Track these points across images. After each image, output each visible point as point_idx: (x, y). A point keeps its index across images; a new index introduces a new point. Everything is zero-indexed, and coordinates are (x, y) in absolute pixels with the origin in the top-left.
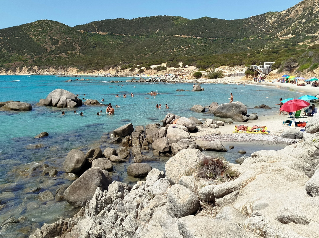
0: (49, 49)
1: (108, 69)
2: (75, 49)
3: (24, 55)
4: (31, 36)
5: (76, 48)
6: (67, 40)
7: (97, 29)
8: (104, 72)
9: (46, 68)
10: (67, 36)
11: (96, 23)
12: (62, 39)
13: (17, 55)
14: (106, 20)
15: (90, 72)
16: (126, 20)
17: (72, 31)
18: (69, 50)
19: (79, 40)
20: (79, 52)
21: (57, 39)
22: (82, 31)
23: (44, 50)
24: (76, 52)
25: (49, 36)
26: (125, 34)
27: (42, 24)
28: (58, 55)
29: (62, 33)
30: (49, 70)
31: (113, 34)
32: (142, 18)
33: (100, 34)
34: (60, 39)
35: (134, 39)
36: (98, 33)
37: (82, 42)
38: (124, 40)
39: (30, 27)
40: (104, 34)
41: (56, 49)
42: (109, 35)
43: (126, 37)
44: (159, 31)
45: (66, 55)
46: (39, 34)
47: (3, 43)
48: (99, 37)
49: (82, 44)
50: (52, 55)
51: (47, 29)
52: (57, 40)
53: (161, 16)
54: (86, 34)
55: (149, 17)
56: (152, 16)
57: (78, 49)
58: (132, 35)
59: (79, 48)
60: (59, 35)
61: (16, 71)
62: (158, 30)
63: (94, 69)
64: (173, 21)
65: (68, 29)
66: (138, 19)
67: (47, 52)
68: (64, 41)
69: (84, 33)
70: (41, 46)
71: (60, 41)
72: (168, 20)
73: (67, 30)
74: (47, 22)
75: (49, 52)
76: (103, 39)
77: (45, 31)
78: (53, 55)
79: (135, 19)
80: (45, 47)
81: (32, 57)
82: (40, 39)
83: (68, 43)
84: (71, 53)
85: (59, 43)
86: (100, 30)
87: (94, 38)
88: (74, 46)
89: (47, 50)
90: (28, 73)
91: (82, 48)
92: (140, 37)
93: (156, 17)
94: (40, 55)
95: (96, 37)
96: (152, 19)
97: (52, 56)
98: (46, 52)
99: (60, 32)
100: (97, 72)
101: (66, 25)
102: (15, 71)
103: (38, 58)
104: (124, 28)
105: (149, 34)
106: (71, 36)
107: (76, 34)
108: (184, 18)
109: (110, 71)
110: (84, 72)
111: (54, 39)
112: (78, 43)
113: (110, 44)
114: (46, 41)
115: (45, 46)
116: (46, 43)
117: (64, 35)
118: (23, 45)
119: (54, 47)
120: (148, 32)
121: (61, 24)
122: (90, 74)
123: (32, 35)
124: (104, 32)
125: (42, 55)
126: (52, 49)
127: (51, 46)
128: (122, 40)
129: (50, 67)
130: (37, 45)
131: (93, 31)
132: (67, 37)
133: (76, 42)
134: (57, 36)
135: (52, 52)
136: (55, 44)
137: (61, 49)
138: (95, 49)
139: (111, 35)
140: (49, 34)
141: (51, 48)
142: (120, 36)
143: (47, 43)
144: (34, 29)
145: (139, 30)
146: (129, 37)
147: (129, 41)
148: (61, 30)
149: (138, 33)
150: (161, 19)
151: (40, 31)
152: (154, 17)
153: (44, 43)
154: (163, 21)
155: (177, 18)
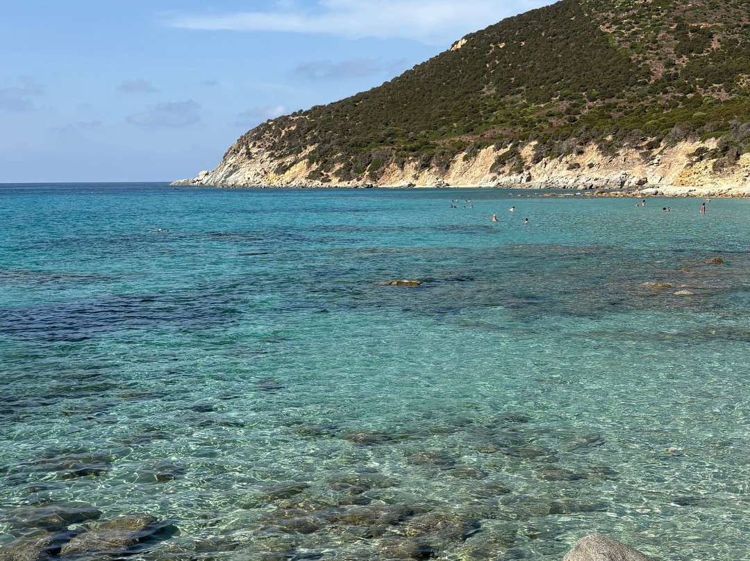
0: (659, 70)
3: (549, 100)
4: (603, 28)
9: (569, 152)
12: (730, 28)
13: (525, 101)
21: (707, 28)
23: (636, 76)
25: (676, 19)
28: (692, 91)
29: (734, 6)
30: (579, 160)
34: (718, 28)
41: (690, 68)
45: (728, 91)
46: (638, 18)
47: (498, 62)
50: (666, 92)
52: (703, 32)
61: (448, 167)
67: (645, 83)
68: (737, 36)
70: (630, 60)
71: (716, 37)
75: (657, 82)
78: (668, 97)
80: (648, 62)
81: (575, 106)
82: (635, 33)
85: (709, 46)
89: (648, 74)
90: (491, 176)
94: (611, 97)
97: (663, 98)
98: (640, 84)
102: (445, 167)
103: (599, 108)
110: (718, 168)
111: (696, 30)
114: (656, 42)
115: (646, 59)
116: (654, 46)
118: (560, 63)
119: (683, 62)
123: (607, 25)
125: (618, 98)
126: (672, 69)
127: (672, 56)
129: (585, 142)
130: (616, 58)
134: (711, 20)
135: (670, 80)
136: (691, 51)
137: (711, 65)
140: (676, 13)
141: (670, 64)
143: (659, 47)
153: (648, 47)
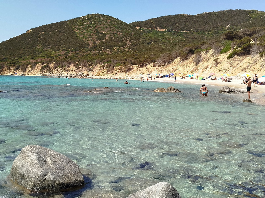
0: (92, 44)
1: (169, 61)
2: (124, 45)
3: (59, 51)
4: (75, 30)
5: (126, 44)
6: (117, 35)
7: (155, 26)
8: (156, 71)
9: (65, 66)
10: (118, 30)
11: (155, 20)
12: (111, 34)
13: (51, 50)
14: (165, 16)
15: (122, 71)
16: (189, 16)
17: (125, 26)
18: (116, 46)
19: (132, 35)
20: (129, 48)
22: (138, 28)
23: (85, 45)
24: (125, 48)
25: (96, 30)
26: (187, 31)
27: (91, 18)
28: (101, 51)
29: (112, 27)
30: (68, 69)
31: (174, 30)
32: (209, 13)
33: (158, 31)
34: (108, 33)
35: (199, 35)
36: (155, 29)
37: (134, 37)
38: (186, 36)
39: (78, 21)
40: (163, 30)
41: (100, 44)
42: (169, 31)
43: (189, 33)
44: (231, 26)
45: (111, 51)
46: (85, 28)
47: (42, 38)
48: (156, 34)
49: (134, 40)
50: (94, 51)
51: (96, 23)
52: (104, 34)
53: (232, 10)
54: (142, 31)
55: (216, 12)
56: (221, 11)
57: (128, 44)
58: (196, 31)
59: (130, 43)
60: (109, 29)
62: (229, 25)
63: (132, 64)
64: (249, 14)
65: (121, 24)
66: (204, 15)
67: (88, 48)
68: (113, 36)
69: (140, 29)
70: (83, 41)
71: (107, 36)
72: (241, 13)
73: (119, 25)
74: (98, 16)
75: (91, 48)
76: (161, 35)
77: (93, 24)
79: (200, 14)
80: (88, 41)
81: (67, 53)
82: (84, 33)
83: (117, 37)
84: (118, 49)
85: (106, 38)
86: (158, 27)
87: (151, 34)
88: (124, 41)
89: (88, 45)
90: (40, 73)
91: (133, 44)
92: (206, 33)
93: (226, 12)
94: (78, 51)
95: (153, 34)
96: (221, 14)
98: (86, 48)
99: (110, 26)
100: (138, 72)
101: (119, 20)
102: (25, 69)
103: (74, 54)
104: (187, 24)
105: (217, 30)
106: (123, 31)
107: (129, 29)
108: (261, 11)
109: (175, 68)
110: (108, 71)
111: (102, 33)
112: (130, 38)
113: (169, 41)
114: (90, 36)
116: (90, 37)
117: (114, 30)
118: (62, 40)
119: (98, 42)
120: (216, 28)
121: (113, 18)
122: (122, 76)
124: (163, 29)
125: (80, 51)
126: (95, 44)
127: (95, 40)
128: (184, 37)
130: (79, 40)
131: (150, 28)
132: (117, 32)
133: (127, 37)
134: (106, 31)
135: (95, 47)
136: (101, 39)
137: (106, 44)
138: (149, 45)
139: (170, 31)
140: (96, 28)
142: (181, 33)
143: (92, 37)
144: (81, 23)
145: (205, 25)
146: (192, 33)
147: (193, 37)
148: (112, 24)
149: (204, 28)
150: (231, 13)
151: (87, 25)
152: (223, 11)
153: (88, 37)
154: (235, 15)
155: (253, 12)
